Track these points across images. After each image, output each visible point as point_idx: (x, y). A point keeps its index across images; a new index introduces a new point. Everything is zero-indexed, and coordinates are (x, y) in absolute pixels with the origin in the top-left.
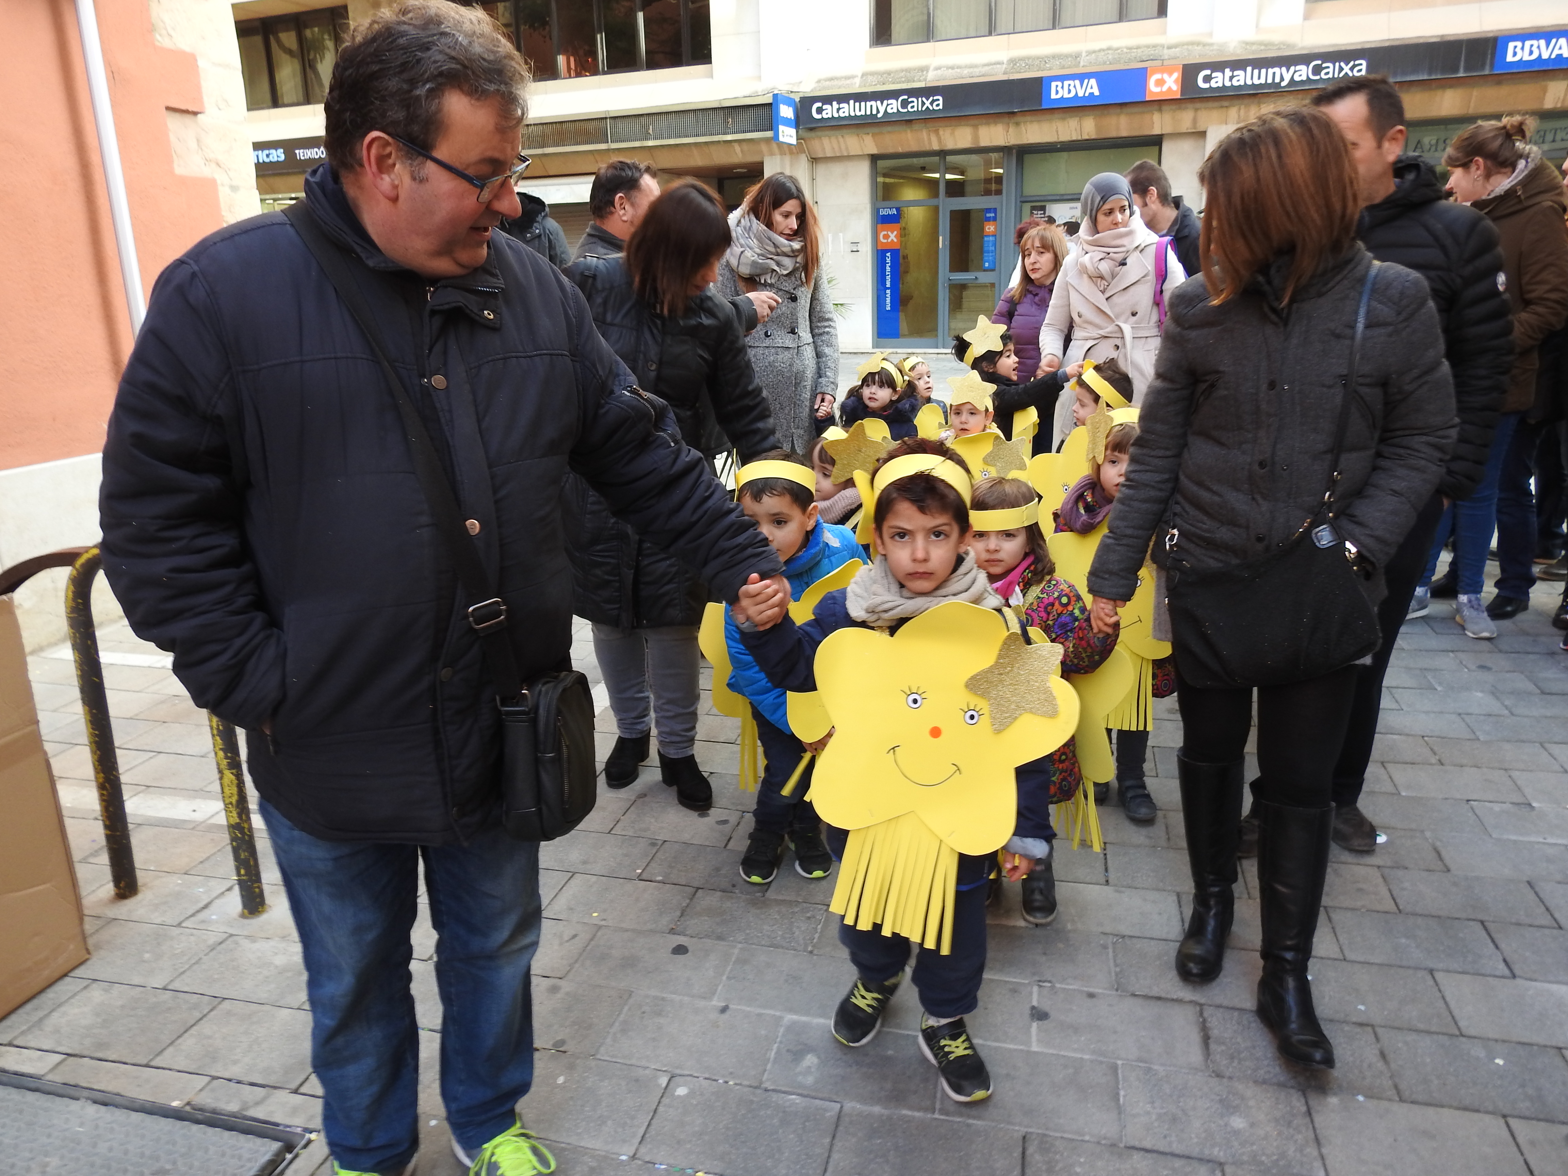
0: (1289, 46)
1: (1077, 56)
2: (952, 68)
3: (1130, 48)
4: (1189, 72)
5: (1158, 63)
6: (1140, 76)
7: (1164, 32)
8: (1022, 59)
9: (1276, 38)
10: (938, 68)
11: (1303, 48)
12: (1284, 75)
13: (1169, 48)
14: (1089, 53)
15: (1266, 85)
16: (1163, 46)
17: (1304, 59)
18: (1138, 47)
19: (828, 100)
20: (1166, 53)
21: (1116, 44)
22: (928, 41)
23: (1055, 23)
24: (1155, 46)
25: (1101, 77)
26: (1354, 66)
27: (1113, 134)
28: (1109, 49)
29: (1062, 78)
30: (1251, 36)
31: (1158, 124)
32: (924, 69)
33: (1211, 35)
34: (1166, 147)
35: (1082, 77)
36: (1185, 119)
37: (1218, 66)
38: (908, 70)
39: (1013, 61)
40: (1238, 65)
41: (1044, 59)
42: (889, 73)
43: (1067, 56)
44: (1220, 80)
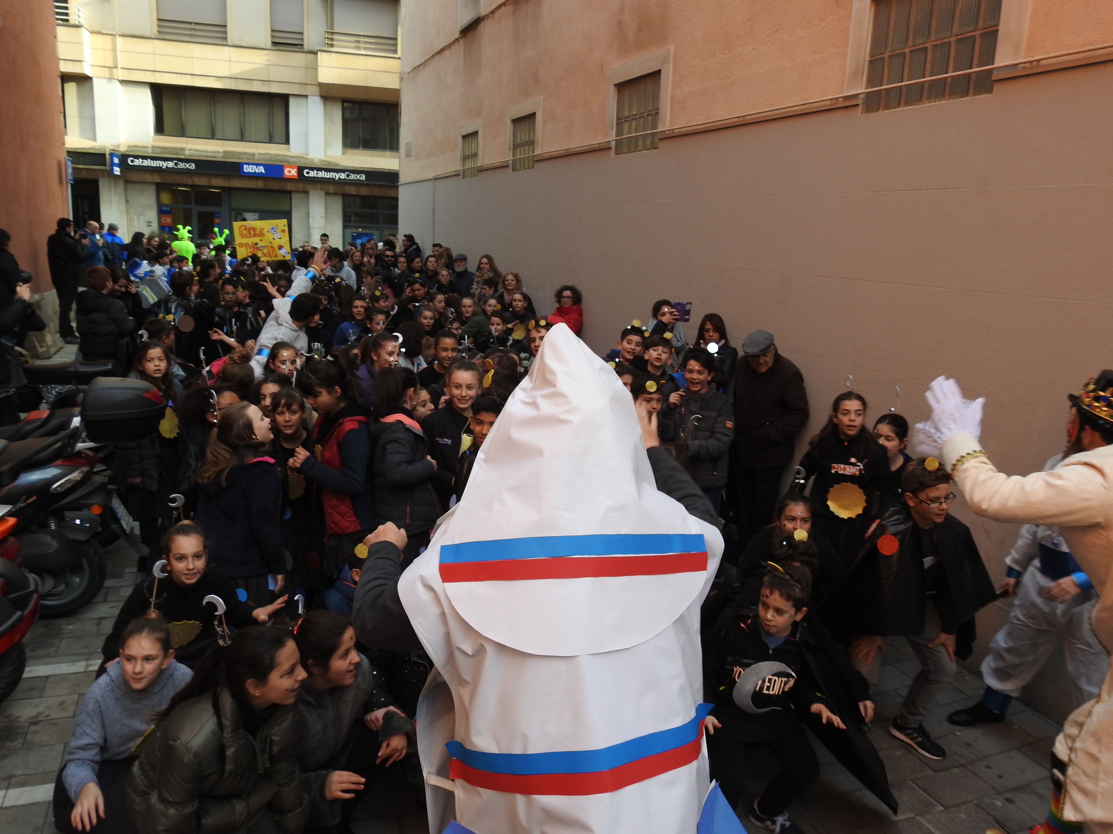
0: (338, 165)
1: (253, 155)
2: (197, 151)
3: (275, 155)
4: (300, 170)
5: (288, 164)
6: (281, 168)
7: (289, 150)
8: (230, 152)
9: (332, 160)
10: (190, 150)
11: (343, 166)
12: (337, 176)
13: (292, 157)
14: (259, 154)
15: (330, 179)
16: (289, 156)
17: (343, 171)
18: (279, 155)
19: (137, 157)
20: (291, 160)
21: (270, 152)
22: (183, 136)
23: (242, 138)
24: (286, 156)
25: (265, 166)
26: (361, 176)
27: (271, 188)
28: (267, 154)
29: (249, 164)
30: (323, 158)
31: (289, 187)
32: (183, 149)
33: (307, 155)
34: (294, 196)
35: (257, 165)
36: (300, 186)
37: (312, 169)
38: (175, 148)
39: (225, 152)
40: (319, 169)
41: (239, 154)
42: (165, 148)
43: (249, 154)
44: (313, 174)
